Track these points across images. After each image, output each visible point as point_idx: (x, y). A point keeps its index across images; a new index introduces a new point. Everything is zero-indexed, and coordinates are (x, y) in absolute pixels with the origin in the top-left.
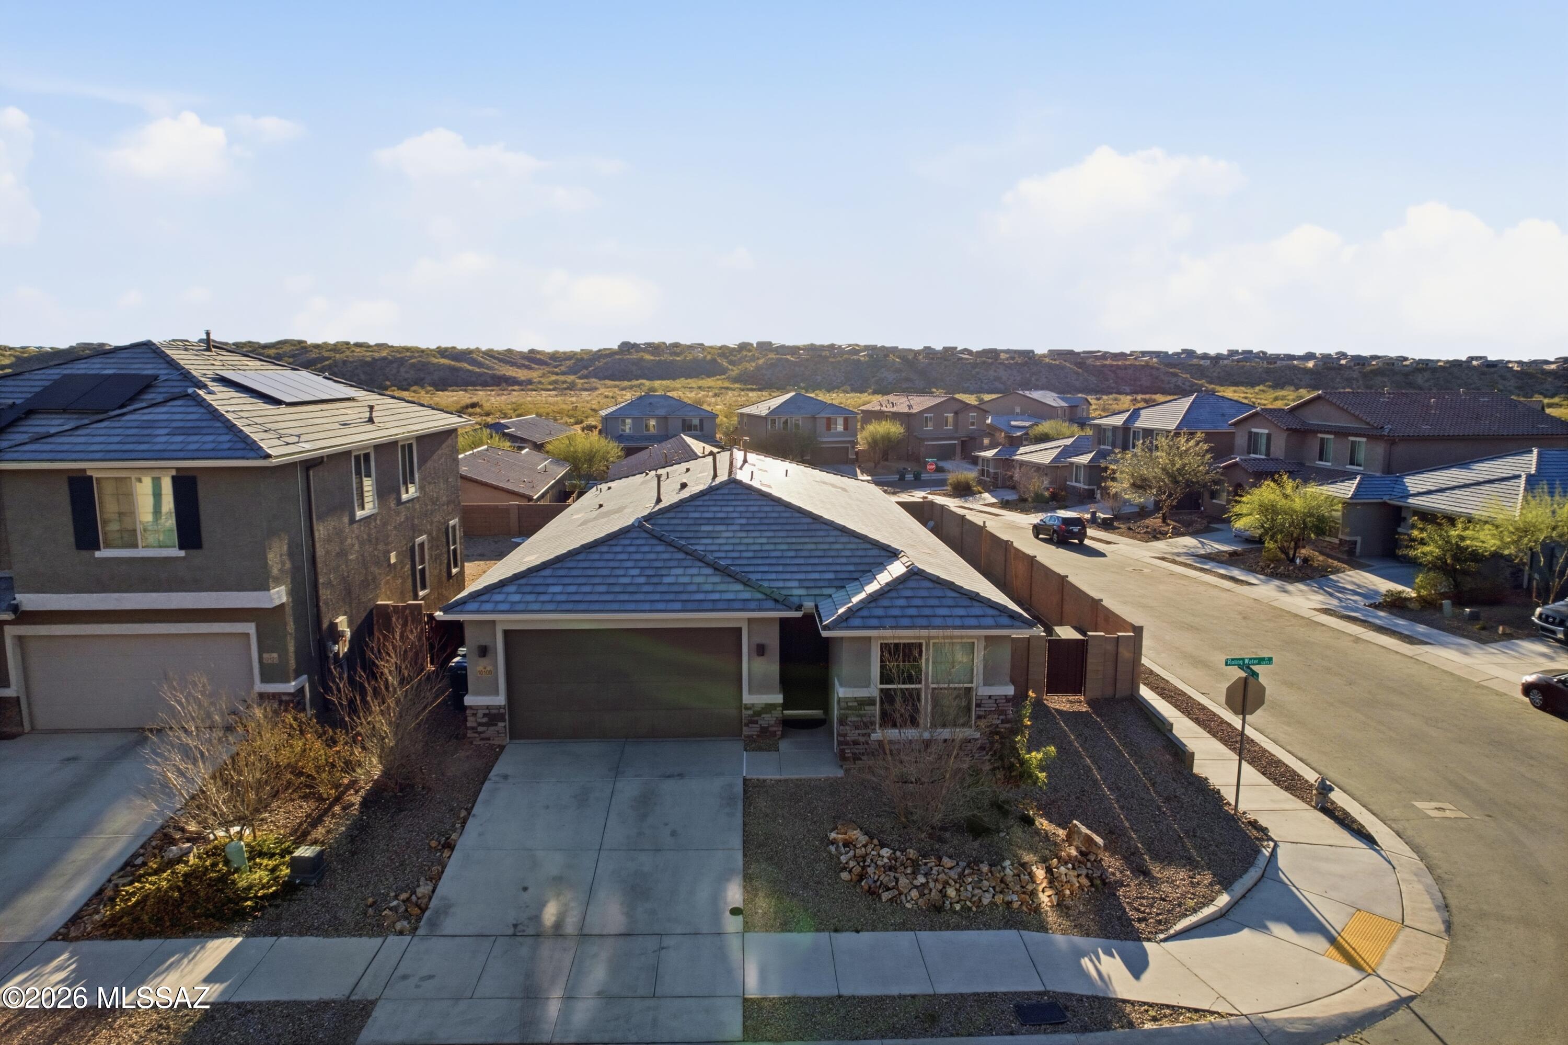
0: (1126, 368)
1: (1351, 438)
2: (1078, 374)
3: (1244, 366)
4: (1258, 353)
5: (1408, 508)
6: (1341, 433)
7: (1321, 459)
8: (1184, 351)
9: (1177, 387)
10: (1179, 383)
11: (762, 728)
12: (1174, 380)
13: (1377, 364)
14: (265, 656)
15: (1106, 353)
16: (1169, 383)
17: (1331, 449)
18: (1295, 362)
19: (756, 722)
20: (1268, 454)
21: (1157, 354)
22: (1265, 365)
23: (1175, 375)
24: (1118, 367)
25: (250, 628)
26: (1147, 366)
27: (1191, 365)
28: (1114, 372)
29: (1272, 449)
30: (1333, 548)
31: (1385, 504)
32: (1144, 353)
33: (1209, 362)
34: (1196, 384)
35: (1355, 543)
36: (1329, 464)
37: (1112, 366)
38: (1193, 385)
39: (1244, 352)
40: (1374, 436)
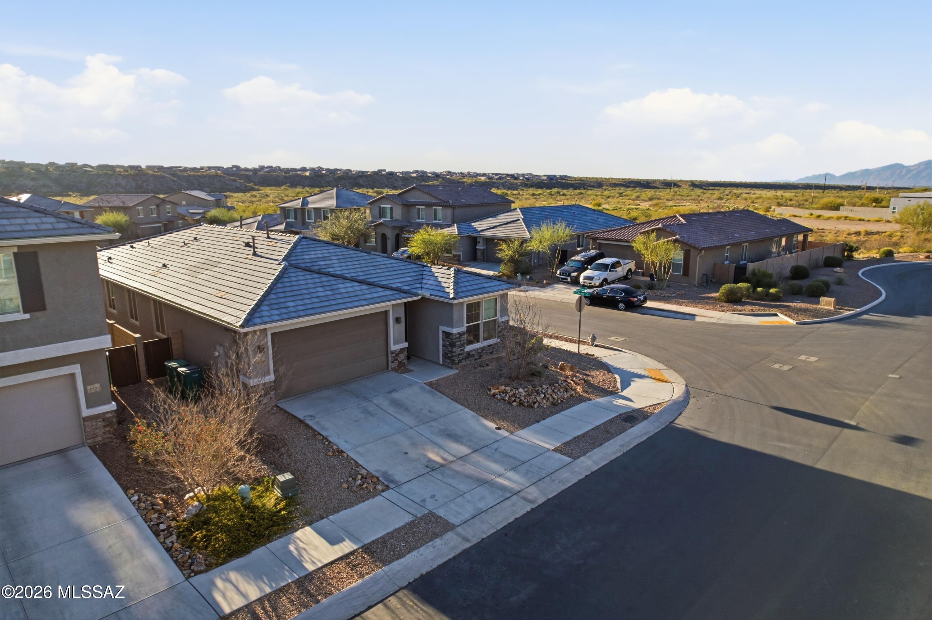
0: (204, 177)
1: (434, 207)
2: (174, 181)
3: (272, 175)
4: (276, 168)
5: (481, 237)
6: (429, 205)
7: (419, 218)
8: (234, 166)
9: (237, 188)
10: (238, 185)
11: (399, 362)
12: (235, 183)
13: (340, 173)
14: (89, 387)
15: (186, 168)
16: (232, 186)
17: (423, 213)
18: (299, 172)
19: (397, 360)
20: (391, 218)
21: (219, 168)
22: (284, 174)
23: (235, 181)
24: (199, 176)
25: (76, 369)
26: (217, 175)
27: (242, 175)
28: (197, 180)
29: (394, 215)
30: (450, 259)
31: (469, 236)
32: (210, 168)
33: (252, 172)
34: (248, 186)
35: (460, 255)
36: (424, 221)
37: (195, 176)
38: (246, 187)
39: (268, 167)
40: (445, 205)
